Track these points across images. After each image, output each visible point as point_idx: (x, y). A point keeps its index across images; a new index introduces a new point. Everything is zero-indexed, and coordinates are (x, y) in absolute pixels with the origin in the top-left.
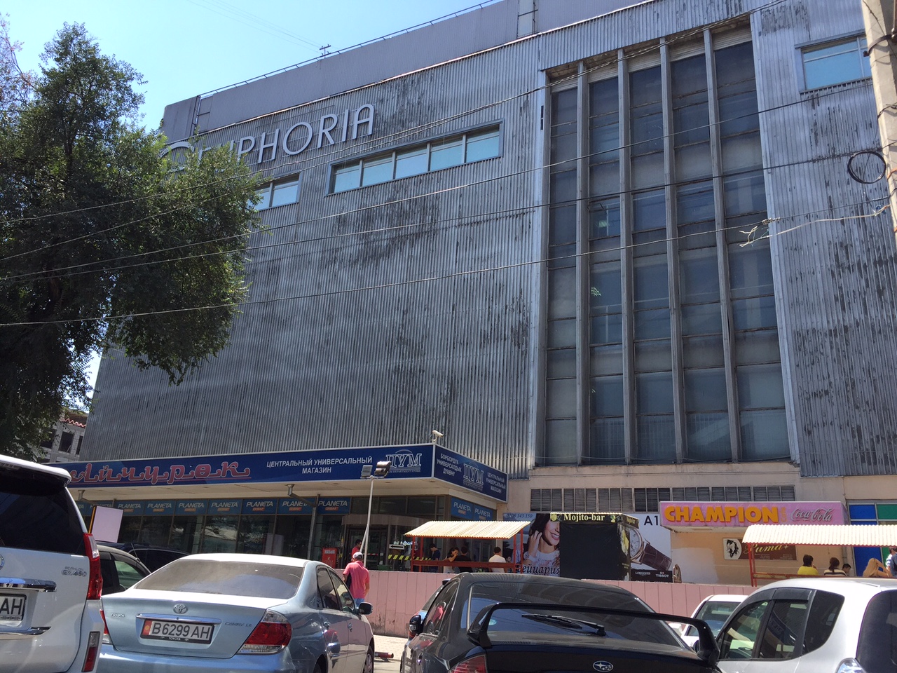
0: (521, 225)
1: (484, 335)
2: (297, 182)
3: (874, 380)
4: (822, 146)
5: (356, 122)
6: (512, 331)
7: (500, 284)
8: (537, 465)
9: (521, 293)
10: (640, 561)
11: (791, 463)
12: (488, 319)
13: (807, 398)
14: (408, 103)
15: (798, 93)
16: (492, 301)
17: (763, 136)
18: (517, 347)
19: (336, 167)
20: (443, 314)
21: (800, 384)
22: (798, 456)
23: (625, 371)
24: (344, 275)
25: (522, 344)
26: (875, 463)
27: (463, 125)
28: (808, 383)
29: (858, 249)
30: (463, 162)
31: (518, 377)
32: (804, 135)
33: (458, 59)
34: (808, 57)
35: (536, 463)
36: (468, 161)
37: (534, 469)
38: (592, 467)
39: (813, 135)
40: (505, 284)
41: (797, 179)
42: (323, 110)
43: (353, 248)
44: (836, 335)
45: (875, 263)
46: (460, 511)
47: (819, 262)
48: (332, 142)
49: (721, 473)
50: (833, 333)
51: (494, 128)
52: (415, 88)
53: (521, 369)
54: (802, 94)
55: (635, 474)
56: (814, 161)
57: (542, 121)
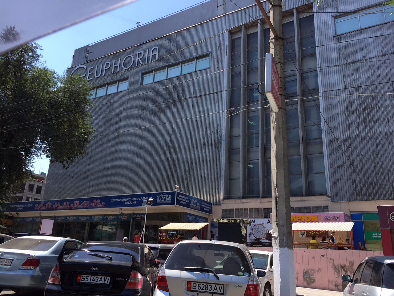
0: (218, 97)
1: (203, 144)
2: (128, 81)
3: (362, 160)
4: (342, 59)
5: (151, 55)
6: (214, 142)
7: (210, 122)
8: (224, 199)
9: (218, 126)
10: (265, 239)
11: (327, 196)
12: (205, 137)
13: (334, 168)
14: (172, 46)
15: (332, 36)
16: (207, 129)
17: (318, 56)
18: (216, 149)
19: (143, 74)
20: (187, 135)
21: (331, 162)
22: (330, 193)
23: (260, 158)
24: (147, 120)
25: (219, 148)
26: (362, 196)
27: (195, 55)
28: (335, 162)
29: (356, 104)
30: (195, 70)
31: (217, 162)
32: (334, 55)
33: (193, 26)
34: (337, 20)
35: (224, 198)
36: (197, 70)
37: (223, 200)
38: (247, 199)
39: (338, 55)
40: (212, 122)
41: (331, 74)
42: (138, 50)
43: (150, 108)
44: (346, 141)
45: (363, 110)
46: (190, 219)
47: (340, 110)
48: (142, 63)
49: (299, 201)
50: (345, 140)
51: (207, 55)
52: (175, 40)
53: (218, 158)
54: (334, 37)
55: (264, 202)
56: (338, 66)
57: (227, 52)
